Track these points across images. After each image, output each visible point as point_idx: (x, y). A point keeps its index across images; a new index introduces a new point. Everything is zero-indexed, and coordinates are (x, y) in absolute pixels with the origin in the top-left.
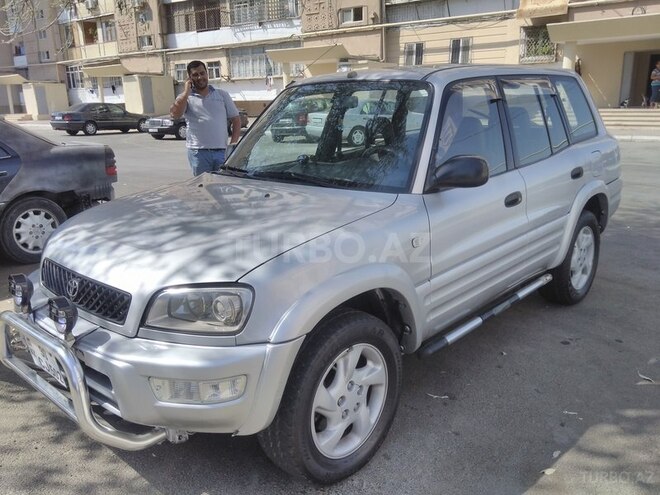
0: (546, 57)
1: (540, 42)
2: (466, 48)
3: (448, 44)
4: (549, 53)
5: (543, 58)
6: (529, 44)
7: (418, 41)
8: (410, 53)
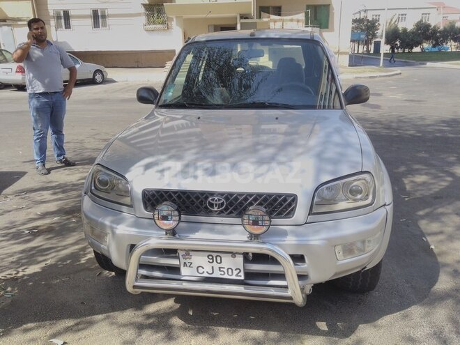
0: (161, 26)
1: (155, 15)
2: (104, 17)
3: (89, 12)
4: (163, 23)
5: (158, 26)
6: (148, 16)
7: (65, 9)
8: (59, 18)
